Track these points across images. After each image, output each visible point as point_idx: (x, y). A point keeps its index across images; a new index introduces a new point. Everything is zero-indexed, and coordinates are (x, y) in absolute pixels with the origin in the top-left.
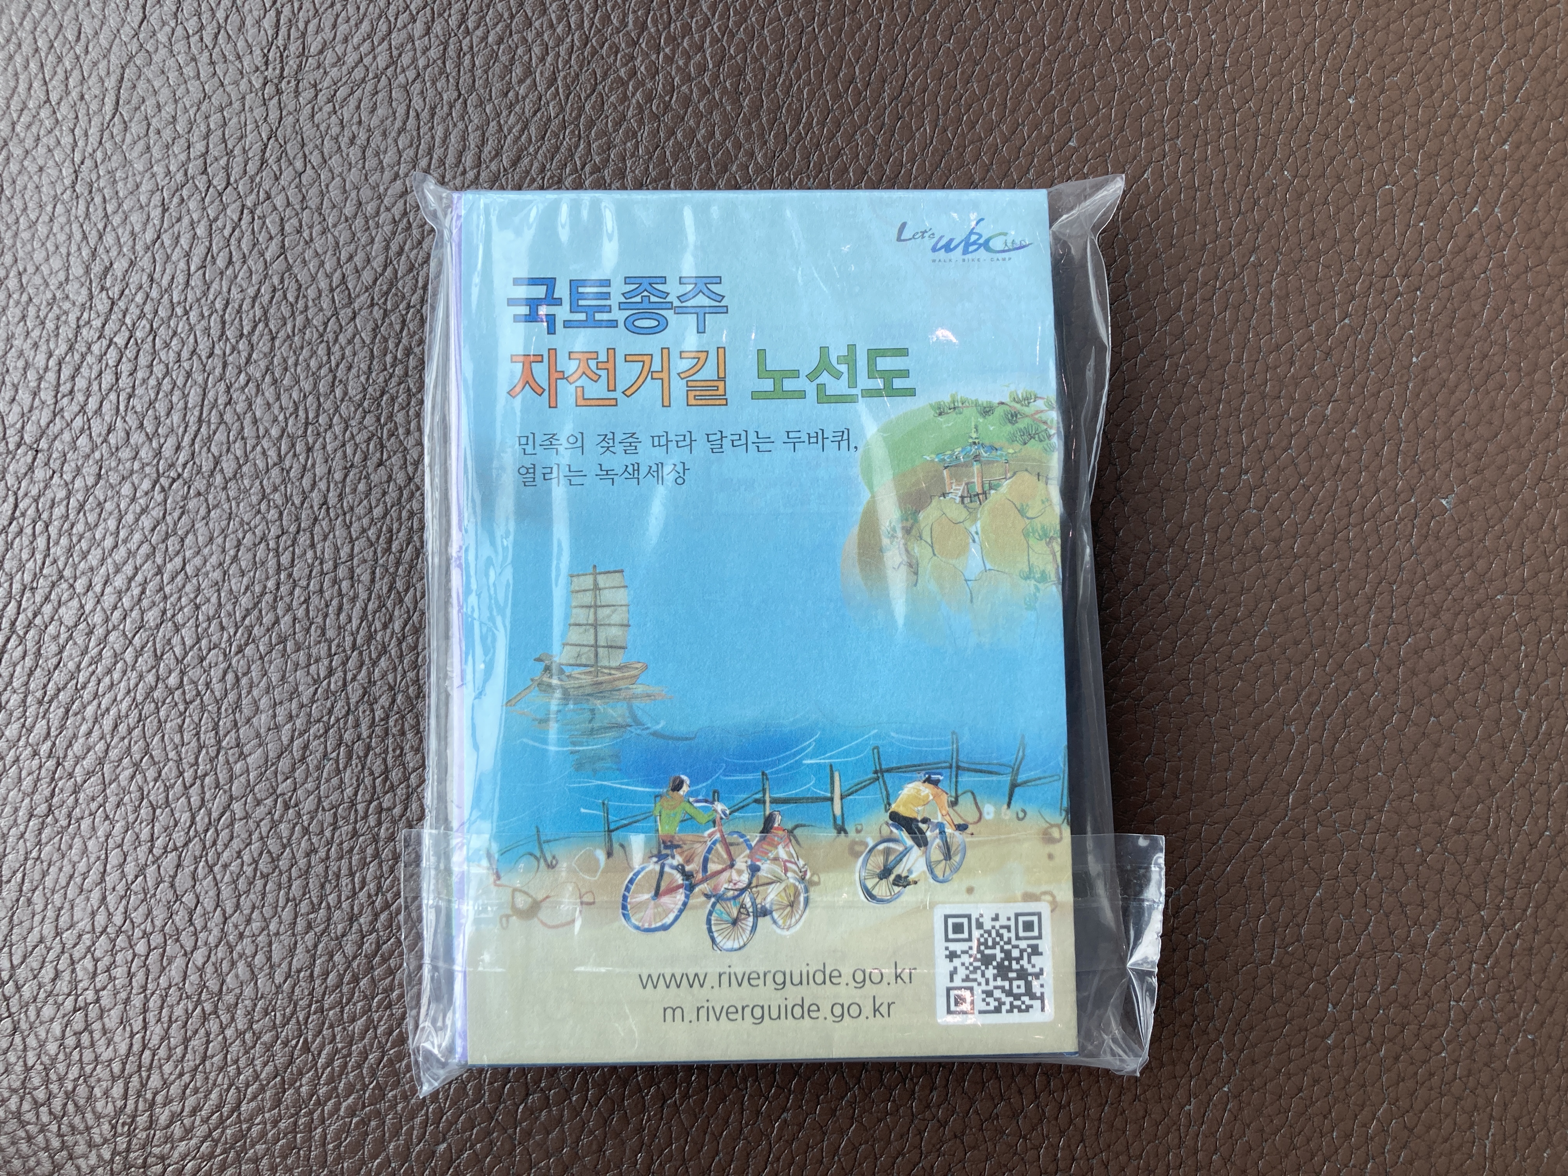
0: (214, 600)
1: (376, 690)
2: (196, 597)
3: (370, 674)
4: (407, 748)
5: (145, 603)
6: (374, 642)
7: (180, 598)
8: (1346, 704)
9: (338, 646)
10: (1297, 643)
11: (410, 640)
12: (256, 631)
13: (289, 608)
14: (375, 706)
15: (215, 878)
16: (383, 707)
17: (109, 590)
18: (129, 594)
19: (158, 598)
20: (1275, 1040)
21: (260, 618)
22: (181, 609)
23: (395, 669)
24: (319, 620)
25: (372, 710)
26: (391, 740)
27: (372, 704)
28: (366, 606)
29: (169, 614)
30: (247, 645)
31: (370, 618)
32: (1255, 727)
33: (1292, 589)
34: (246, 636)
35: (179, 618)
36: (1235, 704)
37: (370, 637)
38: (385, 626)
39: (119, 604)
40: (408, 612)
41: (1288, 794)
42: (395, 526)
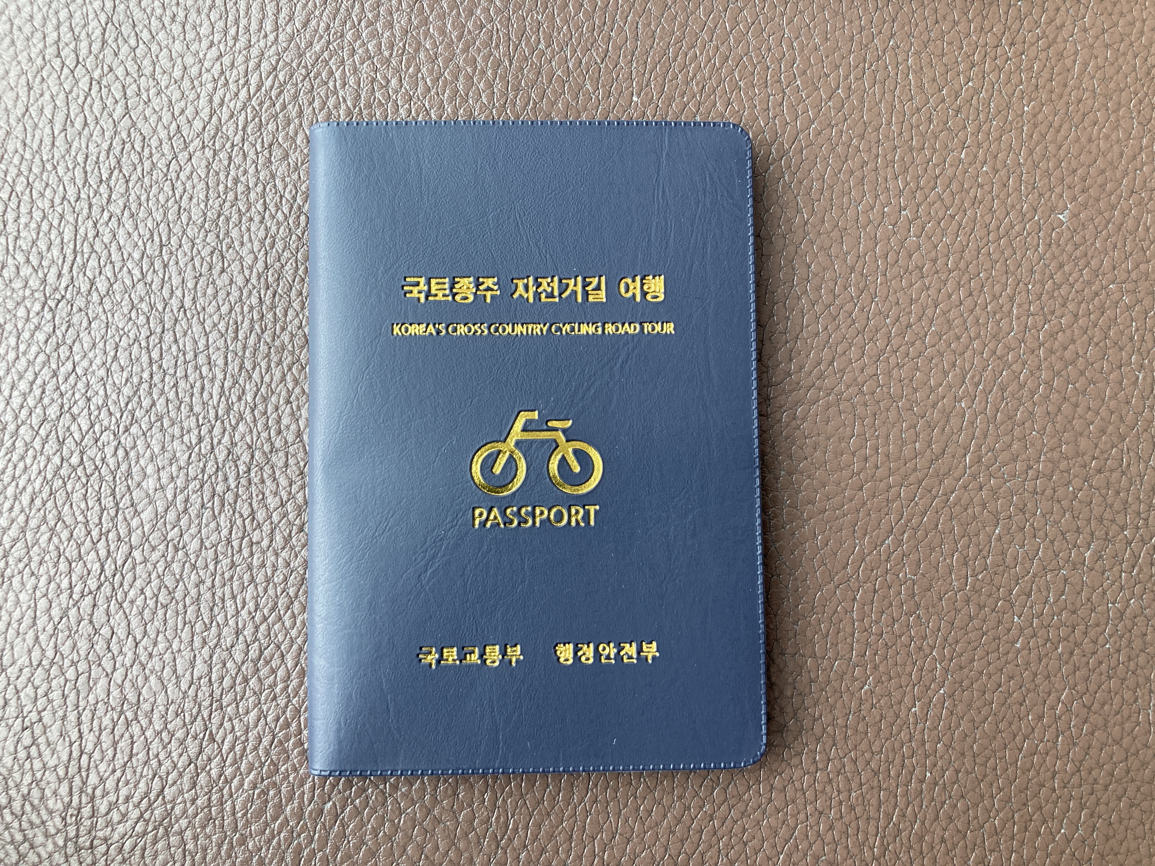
0: (101, 392)
1: (237, 450)
2: (86, 392)
3: (231, 437)
4: (267, 493)
5: (46, 401)
6: (232, 412)
7: (74, 394)
8: (1002, 381)
9: (204, 418)
10: (958, 338)
11: (261, 408)
12: (137, 414)
13: (162, 392)
14: (238, 463)
15: (125, 612)
16: (245, 463)
17: (15, 393)
18: (32, 395)
19: (56, 396)
20: (975, 649)
21: (140, 403)
22: (75, 402)
23: (251, 431)
24: (187, 399)
25: (237, 466)
26: (254, 488)
27: (235, 462)
28: (223, 384)
29: (66, 408)
30: (131, 425)
31: (227, 393)
32: (934, 405)
33: (950, 296)
34: (130, 418)
35: (75, 410)
36: (915, 390)
37: (229, 409)
38: (240, 399)
39: (25, 404)
40: (257, 385)
41: (965, 455)
42: (240, 319)
